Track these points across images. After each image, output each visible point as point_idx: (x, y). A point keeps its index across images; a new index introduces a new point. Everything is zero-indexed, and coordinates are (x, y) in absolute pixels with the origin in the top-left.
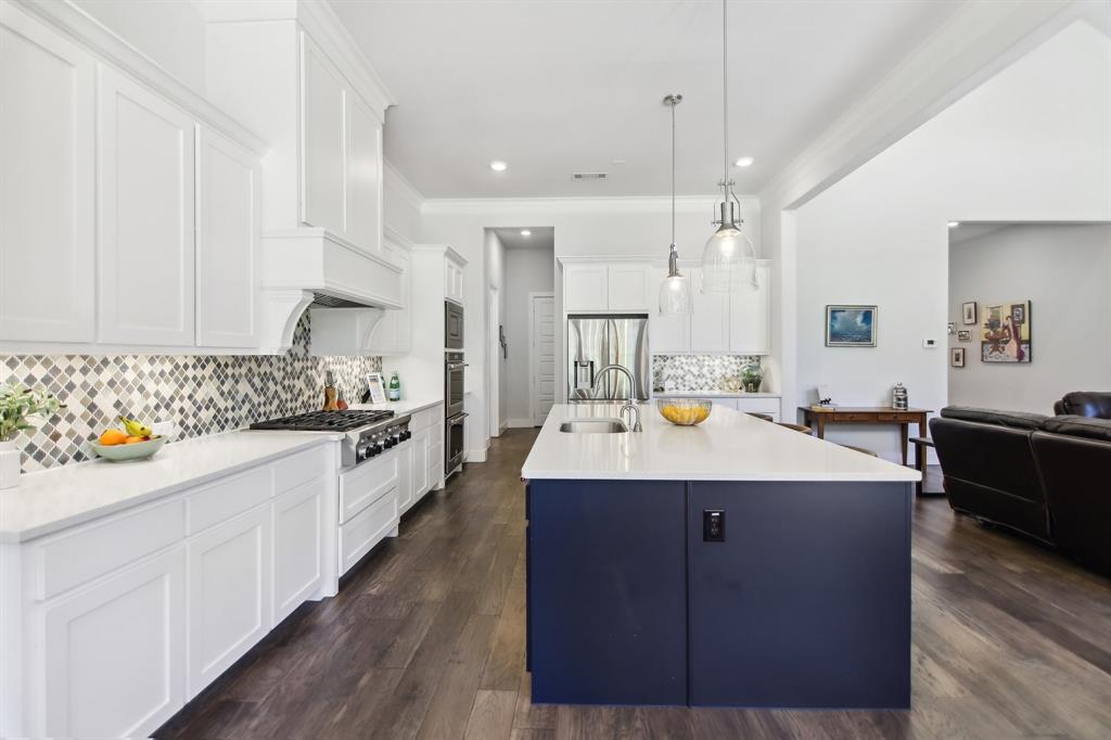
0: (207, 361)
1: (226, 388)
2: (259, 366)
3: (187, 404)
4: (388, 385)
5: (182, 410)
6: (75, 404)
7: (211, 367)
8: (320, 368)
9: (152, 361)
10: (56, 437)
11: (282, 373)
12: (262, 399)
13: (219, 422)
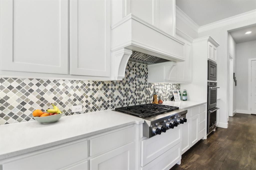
0: (99, 83)
1: (108, 93)
2: (124, 85)
3: (89, 99)
4: (182, 95)
5: (87, 101)
6: (33, 97)
7: (101, 86)
8: (152, 87)
9: (72, 82)
10: (24, 110)
11: (134, 89)
12: (125, 98)
13: (105, 106)
